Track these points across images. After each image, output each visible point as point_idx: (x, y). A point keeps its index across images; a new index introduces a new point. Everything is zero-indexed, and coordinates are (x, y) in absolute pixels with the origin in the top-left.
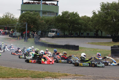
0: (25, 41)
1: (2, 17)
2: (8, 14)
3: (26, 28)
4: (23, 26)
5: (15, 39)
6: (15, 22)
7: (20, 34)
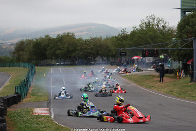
0: (192, 81)
1: (138, 27)
2: (151, 20)
3: (193, 50)
4: (187, 46)
5: (170, 77)
6: (170, 37)
7: (181, 65)
